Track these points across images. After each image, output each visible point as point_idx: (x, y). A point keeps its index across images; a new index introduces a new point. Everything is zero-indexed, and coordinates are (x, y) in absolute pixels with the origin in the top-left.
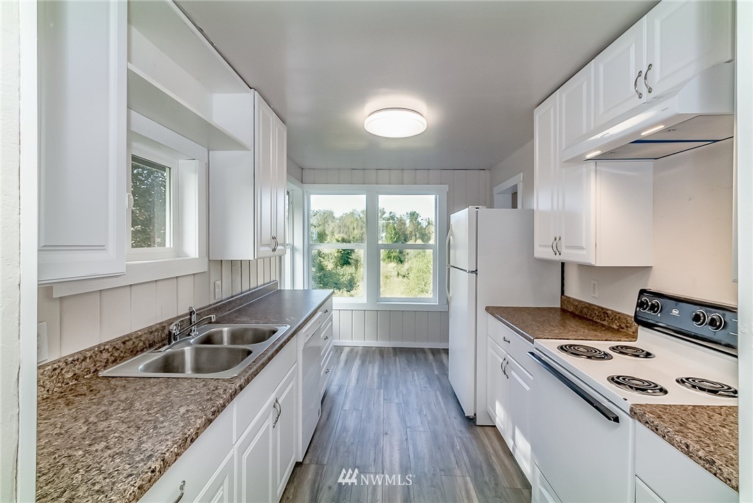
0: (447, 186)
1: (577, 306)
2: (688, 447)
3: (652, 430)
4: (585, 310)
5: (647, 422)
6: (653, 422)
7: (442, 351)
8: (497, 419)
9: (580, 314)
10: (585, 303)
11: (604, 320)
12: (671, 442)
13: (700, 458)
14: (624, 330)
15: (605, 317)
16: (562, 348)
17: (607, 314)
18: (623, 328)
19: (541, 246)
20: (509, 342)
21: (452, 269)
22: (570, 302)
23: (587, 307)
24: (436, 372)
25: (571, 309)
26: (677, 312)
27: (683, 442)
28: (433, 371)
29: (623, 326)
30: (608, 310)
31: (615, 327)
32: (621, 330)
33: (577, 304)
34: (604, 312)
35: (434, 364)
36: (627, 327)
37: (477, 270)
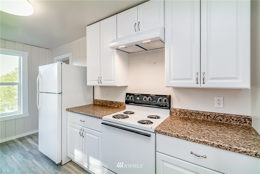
0: (28, 53)
1: (100, 102)
2: (178, 135)
3: (164, 134)
4: (104, 103)
5: (162, 133)
6: (164, 132)
7: (26, 138)
8: (75, 157)
9: (102, 105)
10: (104, 100)
11: (112, 105)
12: (172, 136)
13: (182, 137)
14: (120, 107)
15: (112, 104)
16: (114, 117)
17: (113, 103)
18: (119, 106)
19: (90, 81)
20: (84, 121)
21: (40, 94)
22: (97, 101)
23: (105, 102)
24: (27, 150)
25: (98, 103)
26: (139, 98)
27: (176, 134)
28: (25, 150)
29: (119, 105)
30: (113, 101)
31: (116, 106)
32: (118, 107)
33: (101, 101)
34: (112, 103)
35: (23, 146)
36: (120, 106)
37: (62, 93)
